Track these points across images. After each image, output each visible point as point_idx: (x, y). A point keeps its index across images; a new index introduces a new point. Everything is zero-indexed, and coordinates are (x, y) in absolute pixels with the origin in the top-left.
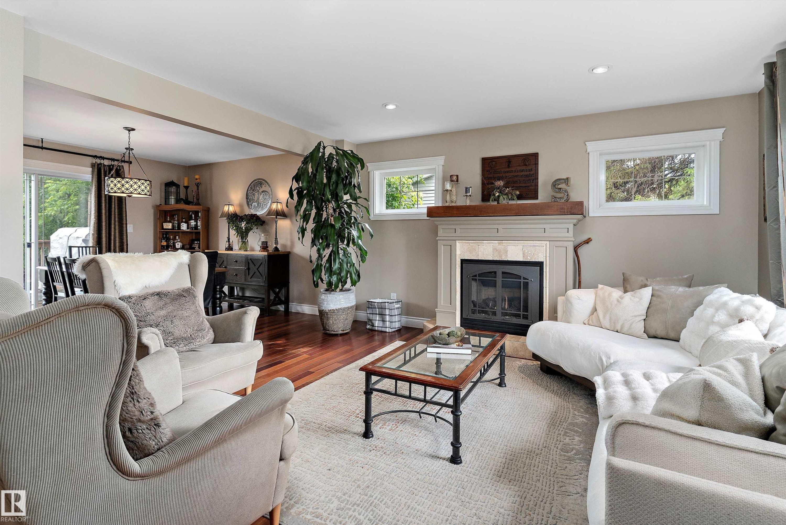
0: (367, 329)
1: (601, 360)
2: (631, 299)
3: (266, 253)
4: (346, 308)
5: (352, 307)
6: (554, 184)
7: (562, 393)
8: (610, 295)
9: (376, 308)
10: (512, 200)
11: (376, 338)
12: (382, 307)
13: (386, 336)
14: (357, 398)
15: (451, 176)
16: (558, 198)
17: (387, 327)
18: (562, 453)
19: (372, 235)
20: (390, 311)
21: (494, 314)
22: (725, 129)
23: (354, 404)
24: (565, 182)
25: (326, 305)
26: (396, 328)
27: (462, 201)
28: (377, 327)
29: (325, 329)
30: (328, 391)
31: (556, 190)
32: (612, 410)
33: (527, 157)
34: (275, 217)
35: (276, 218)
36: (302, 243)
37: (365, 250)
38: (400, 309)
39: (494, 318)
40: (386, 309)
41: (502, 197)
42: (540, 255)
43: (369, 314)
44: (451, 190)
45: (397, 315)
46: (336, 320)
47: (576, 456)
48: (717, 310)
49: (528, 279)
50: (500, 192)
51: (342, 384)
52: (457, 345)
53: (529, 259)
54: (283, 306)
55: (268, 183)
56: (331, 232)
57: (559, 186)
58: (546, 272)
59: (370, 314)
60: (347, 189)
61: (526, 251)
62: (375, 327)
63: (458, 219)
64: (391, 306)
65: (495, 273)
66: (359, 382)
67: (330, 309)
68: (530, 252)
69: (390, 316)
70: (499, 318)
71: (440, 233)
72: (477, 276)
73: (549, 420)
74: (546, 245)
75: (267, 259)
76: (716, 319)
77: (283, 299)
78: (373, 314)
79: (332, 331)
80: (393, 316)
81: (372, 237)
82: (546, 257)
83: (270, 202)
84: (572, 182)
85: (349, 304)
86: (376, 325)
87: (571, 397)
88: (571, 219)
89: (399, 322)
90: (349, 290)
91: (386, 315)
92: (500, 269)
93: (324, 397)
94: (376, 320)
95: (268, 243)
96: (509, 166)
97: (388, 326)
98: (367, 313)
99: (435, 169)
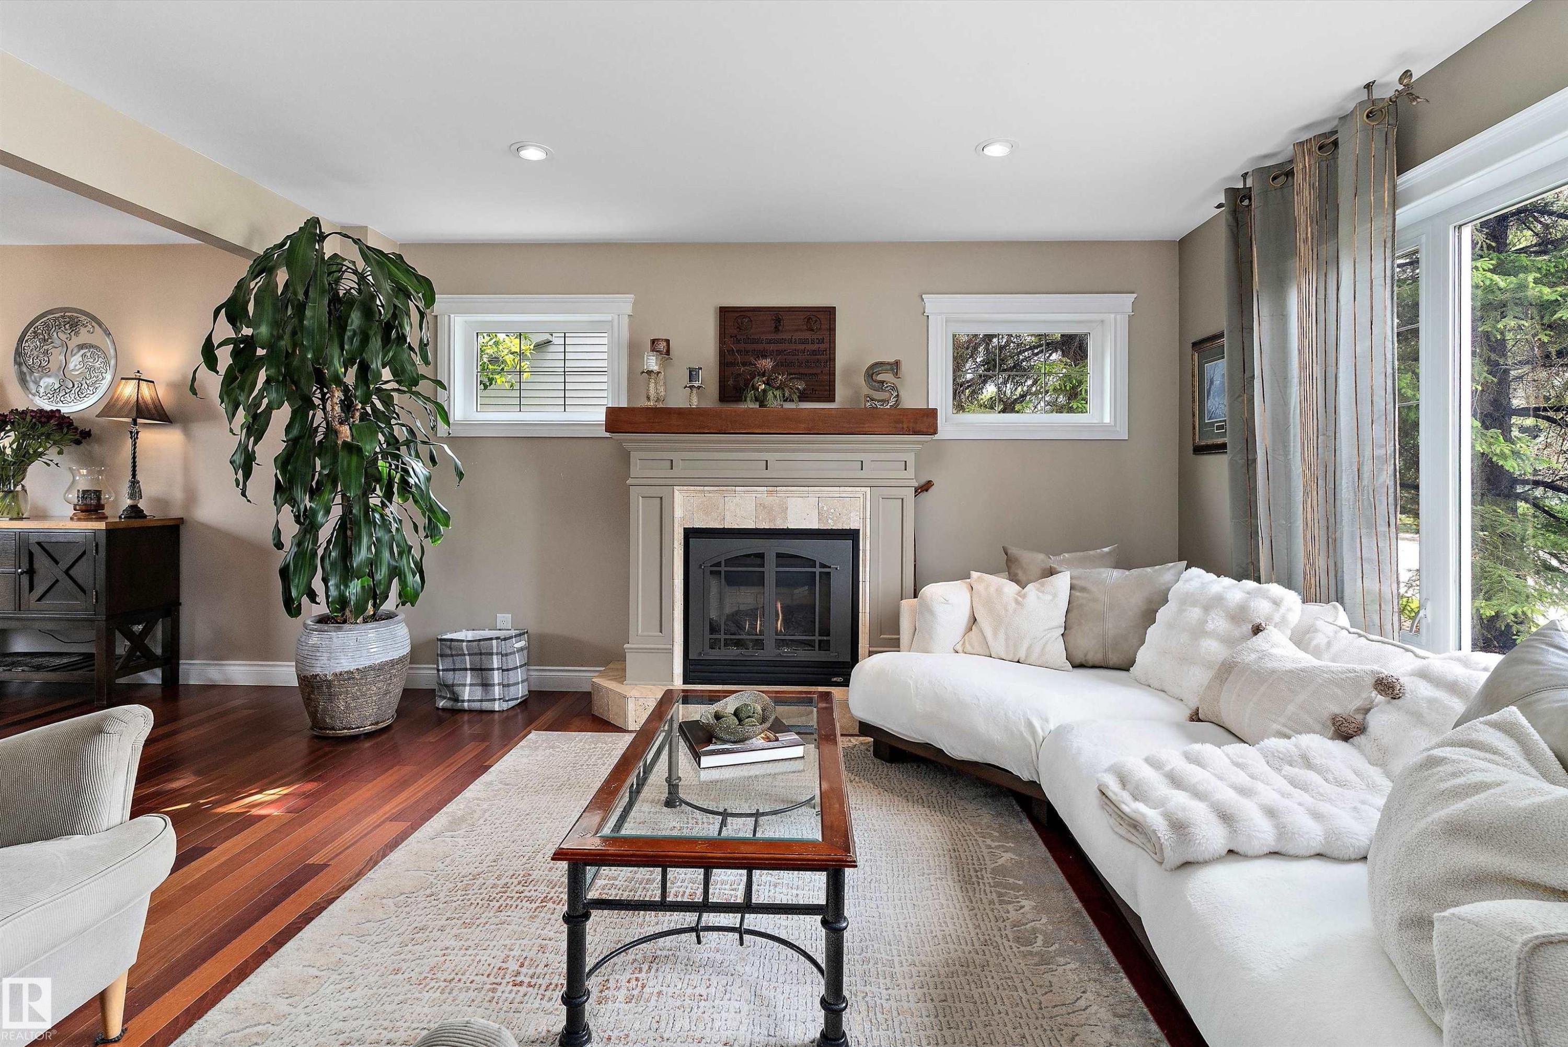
0: (438, 709)
1: (1030, 725)
2: (1038, 598)
3: (102, 525)
4: (387, 663)
5: (401, 660)
6: (871, 372)
7: (940, 801)
8: (999, 591)
9: (464, 655)
10: (790, 401)
11: (467, 730)
12: (480, 650)
13: (494, 720)
14: (493, 920)
15: (653, 342)
16: (879, 401)
17: (495, 700)
18: (1022, 949)
19: (461, 473)
20: (504, 658)
21: (759, 644)
22: (1135, 295)
23: (492, 944)
24: (892, 370)
25: (326, 662)
26: (517, 699)
27: (680, 399)
28: (469, 701)
29: (317, 723)
30: (394, 918)
31: (874, 384)
32: (1193, 849)
33: (814, 313)
34: (129, 420)
35: (135, 423)
36: (244, 494)
37: (443, 511)
38: (525, 652)
39: (759, 655)
40: (492, 654)
41: (771, 392)
42: (852, 515)
43: (443, 670)
44: (659, 373)
45: (521, 666)
46: (355, 698)
47: (1050, 949)
48: (1207, 609)
49: (830, 567)
50: (767, 384)
51: (431, 885)
52: (762, 738)
53: (831, 525)
54: (158, 672)
55: (100, 324)
56: (349, 465)
57: (880, 377)
58: (865, 551)
59: (447, 670)
60: (391, 354)
61: (825, 509)
62: (463, 701)
63: (684, 438)
64: (506, 647)
65: (761, 556)
66: (480, 870)
67: (338, 670)
68: (832, 511)
69: (503, 670)
70: (770, 652)
71: (636, 469)
72: (723, 564)
73: (955, 873)
74: (865, 494)
75: (103, 541)
76: (1210, 626)
77: (158, 651)
78: (454, 670)
79: (344, 729)
80: (511, 669)
81: (461, 479)
82: (864, 519)
83: (109, 377)
84: (904, 367)
85: (395, 653)
86: (466, 698)
87: (959, 808)
88: (913, 442)
89: (526, 684)
90: (390, 616)
91: (493, 669)
92: (771, 548)
93: (391, 942)
94: (465, 685)
95: (105, 496)
96: (777, 329)
97: (497, 697)
98: (438, 670)
99: (611, 322)
